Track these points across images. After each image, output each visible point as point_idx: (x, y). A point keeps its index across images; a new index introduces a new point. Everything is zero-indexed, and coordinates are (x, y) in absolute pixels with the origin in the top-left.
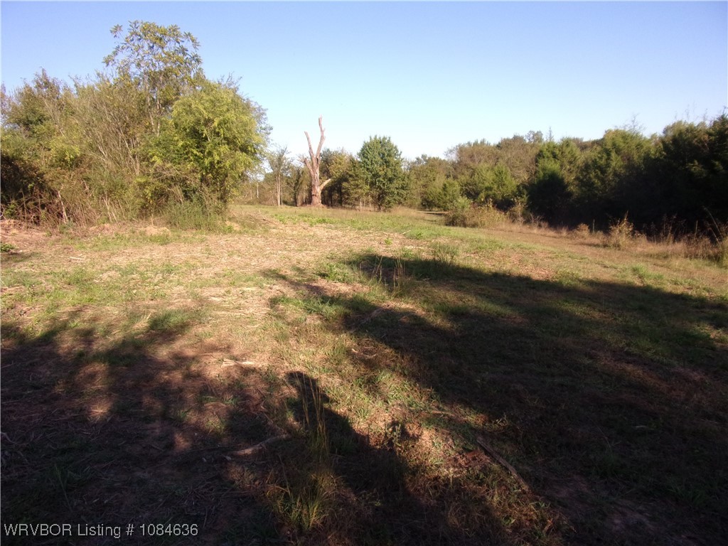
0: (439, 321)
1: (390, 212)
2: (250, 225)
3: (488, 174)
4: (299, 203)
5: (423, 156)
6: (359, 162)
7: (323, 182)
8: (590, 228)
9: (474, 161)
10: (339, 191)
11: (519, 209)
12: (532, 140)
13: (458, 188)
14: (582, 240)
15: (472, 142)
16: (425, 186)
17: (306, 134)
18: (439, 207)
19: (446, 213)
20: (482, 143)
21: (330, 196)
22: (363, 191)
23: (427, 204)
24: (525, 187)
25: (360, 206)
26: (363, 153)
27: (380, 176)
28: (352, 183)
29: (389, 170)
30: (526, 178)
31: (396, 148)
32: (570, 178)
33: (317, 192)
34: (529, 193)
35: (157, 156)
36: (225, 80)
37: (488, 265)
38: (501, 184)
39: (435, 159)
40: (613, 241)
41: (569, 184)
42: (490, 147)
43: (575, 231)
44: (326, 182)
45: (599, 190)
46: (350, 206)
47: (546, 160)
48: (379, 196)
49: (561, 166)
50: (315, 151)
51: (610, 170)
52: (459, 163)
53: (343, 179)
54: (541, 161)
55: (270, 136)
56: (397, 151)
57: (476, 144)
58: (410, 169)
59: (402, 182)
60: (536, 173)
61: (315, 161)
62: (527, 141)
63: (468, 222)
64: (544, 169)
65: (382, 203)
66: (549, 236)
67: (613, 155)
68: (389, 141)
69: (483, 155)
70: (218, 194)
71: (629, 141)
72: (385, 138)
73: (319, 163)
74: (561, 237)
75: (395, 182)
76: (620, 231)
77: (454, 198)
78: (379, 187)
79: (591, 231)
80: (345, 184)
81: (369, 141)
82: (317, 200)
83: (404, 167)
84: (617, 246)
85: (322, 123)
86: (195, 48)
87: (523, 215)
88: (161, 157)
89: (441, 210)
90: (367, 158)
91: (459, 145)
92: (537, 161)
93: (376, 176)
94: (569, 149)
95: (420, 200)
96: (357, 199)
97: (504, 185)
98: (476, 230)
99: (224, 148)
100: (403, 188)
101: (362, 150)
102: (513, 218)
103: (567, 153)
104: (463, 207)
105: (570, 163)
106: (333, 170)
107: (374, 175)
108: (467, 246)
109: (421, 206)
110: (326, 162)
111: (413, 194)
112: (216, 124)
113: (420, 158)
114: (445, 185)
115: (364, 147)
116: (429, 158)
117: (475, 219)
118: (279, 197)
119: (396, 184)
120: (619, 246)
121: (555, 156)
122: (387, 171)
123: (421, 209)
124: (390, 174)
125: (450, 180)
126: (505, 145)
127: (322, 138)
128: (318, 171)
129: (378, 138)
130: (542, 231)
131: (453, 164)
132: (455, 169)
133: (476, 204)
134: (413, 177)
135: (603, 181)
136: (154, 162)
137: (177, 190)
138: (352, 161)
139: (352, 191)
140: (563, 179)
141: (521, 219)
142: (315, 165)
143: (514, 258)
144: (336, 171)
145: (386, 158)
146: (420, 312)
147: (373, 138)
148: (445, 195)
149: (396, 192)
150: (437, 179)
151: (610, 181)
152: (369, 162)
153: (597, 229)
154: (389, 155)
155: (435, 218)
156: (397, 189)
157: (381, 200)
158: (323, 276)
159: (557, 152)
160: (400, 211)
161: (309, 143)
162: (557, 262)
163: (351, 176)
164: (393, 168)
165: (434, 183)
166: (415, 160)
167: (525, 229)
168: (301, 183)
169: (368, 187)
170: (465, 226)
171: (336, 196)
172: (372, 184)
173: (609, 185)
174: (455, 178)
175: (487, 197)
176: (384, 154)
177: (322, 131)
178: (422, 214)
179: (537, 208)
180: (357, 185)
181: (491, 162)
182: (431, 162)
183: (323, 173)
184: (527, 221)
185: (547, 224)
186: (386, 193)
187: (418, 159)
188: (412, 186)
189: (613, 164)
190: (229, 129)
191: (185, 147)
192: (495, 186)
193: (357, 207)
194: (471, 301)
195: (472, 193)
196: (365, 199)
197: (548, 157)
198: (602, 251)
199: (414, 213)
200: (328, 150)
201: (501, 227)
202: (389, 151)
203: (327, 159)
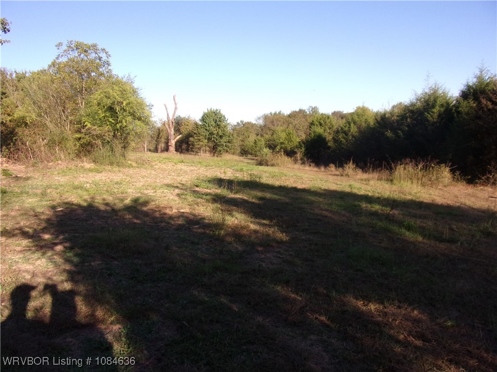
0: (254, 200)
1: (221, 157)
2: (141, 163)
3: (282, 134)
4: (159, 150)
5: (241, 121)
6: (201, 125)
7: (176, 137)
8: (336, 166)
9: (274, 125)
10: (187, 143)
11: (299, 156)
12: (311, 112)
13: (263, 143)
14: (331, 173)
15: (273, 112)
16: (242, 141)
17: (165, 105)
18: (251, 154)
19: (256, 158)
20: (280, 113)
21: (180, 146)
22: (203, 144)
23: (244, 152)
24: (304, 143)
25: (202, 153)
26: (203, 119)
27: (214, 134)
28: (196, 138)
29: (220, 130)
30: (304, 137)
31: (224, 116)
32: (329, 138)
33: (172, 144)
34: (305, 146)
35: (88, 122)
36: (126, 77)
37: (277, 183)
38: (290, 140)
39: (249, 123)
40: (346, 172)
41: (329, 141)
42: (284, 116)
43: (328, 167)
44: (178, 137)
45: (344, 145)
46: (194, 153)
47: (316, 126)
48: (214, 147)
49: (325, 130)
50: (171, 117)
51: (350, 134)
52: (265, 126)
53: (190, 135)
54: (313, 127)
55: (152, 110)
56: (225, 118)
57: (275, 114)
58: (233, 130)
59: (228, 138)
60: (309, 134)
61: (171, 124)
62: (308, 113)
63: (269, 163)
64: (314, 132)
65: (216, 151)
66: (314, 171)
67: (352, 125)
68: (220, 112)
69: (280, 121)
70: (122, 145)
71: (360, 117)
72: (217, 110)
73: (174, 125)
74: (320, 171)
75: (224, 138)
76: (349, 168)
77: (261, 149)
78: (214, 141)
79: (336, 168)
80: (191, 139)
81: (207, 112)
82: (172, 148)
83: (229, 128)
84: (347, 175)
85: (176, 99)
86: (108, 57)
87: (301, 159)
88: (90, 123)
89: (253, 157)
90: (205, 122)
91: (264, 115)
92: (310, 127)
93: (212, 134)
94: (329, 120)
95: (239, 150)
96: (199, 149)
97: (292, 141)
98: (274, 168)
99: (129, 118)
100: (229, 142)
101: (203, 117)
102: (296, 161)
103: (328, 123)
104: (266, 155)
105: (330, 128)
106: (182, 129)
107: (210, 133)
108: (267, 175)
109: (240, 154)
110: (178, 124)
111: (235, 146)
112: (124, 104)
113: (240, 122)
114: (255, 140)
115: (204, 115)
116: (245, 123)
117: (273, 162)
118: (146, 146)
119: (225, 139)
120: (348, 175)
121: (321, 125)
122: (219, 131)
123: (240, 156)
124: (221, 134)
125: (259, 137)
126: (293, 115)
127: (176, 108)
128: (173, 130)
129: (212, 109)
130: (311, 168)
131: (261, 127)
132: (262, 130)
133: (274, 153)
134: (235, 135)
135: (347, 140)
136: (86, 125)
137: (99, 142)
138: (196, 124)
139: (196, 144)
140: (325, 138)
141: (299, 161)
142: (171, 125)
143: (292, 180)
144: (185, 130)
145: (218, 123)
146: (245, 198)
147: (209, 110)
148: (256, 147)
149: (224, 145)
150: (250, 136)
151: (350, 140)
152: (207, 125)
153: (339, 167)
154: (220, 121)
155: (249, 161)
156: (225, 142)
157: (215, 149)
158: (197, 186)
159: (322, 122)
160: (227, 157)
161: (167, 112)
162: (313, 182)
163: (195, 133)
164: (223, 129)
165: (249, 139)
166: (236, 124)
167: (302, 167)
168: (161, 138)
169: (207, 141)
170: (267, 165)
171: (184, 146)
172: (209, 139)
173: (350, 142)
174: (262, 136)
175: (281, 148)
176: (216, 120)
177: (175, 104)
178: (242, 158)
179: (309, 155)
180: (199, 140)
181: (285, 126)
182: (246, 126)
183: (176, 131)
184: (303, 163)
185: (314, 164)
186: (218, 145)
187: (238, 123)
188: (235, 141)
189: (352, 130)
190: (132, 108)
191: (104, 117)
192: (287, 142)
193: (199, 154)
194: (268, 195)
195: (272, 146)
196: (204, 148)
197: (317, 125)
198: (339, 177)
199: (236, 158)
200: (179, 116)
201: (288, 166)
202: (220, 118)
203: (178, 122)
